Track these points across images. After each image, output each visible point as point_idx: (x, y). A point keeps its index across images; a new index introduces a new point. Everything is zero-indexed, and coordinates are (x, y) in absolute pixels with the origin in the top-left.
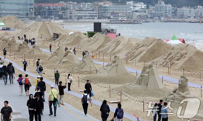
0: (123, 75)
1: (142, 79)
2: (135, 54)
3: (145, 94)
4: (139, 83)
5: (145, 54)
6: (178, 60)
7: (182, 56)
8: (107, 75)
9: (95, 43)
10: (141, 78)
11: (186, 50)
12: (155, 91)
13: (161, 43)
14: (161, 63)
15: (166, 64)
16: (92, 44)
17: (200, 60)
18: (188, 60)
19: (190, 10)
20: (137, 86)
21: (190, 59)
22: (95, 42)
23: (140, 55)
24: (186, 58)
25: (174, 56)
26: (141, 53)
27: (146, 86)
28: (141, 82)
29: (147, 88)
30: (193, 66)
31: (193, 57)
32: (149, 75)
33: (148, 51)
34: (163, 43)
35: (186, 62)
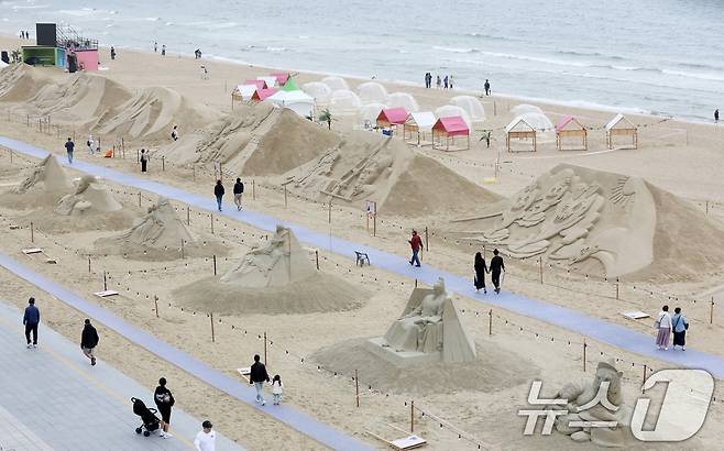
0: (307, 280)
1: (423, 333)
2: (227, 150)
3: (447, 381)
4: (415, 342)
5: (257, 152)
6: (371, 182)
7: (380, 171)
8: (265, 284)
9: (82, 101)
10: (420, 331)
11: (388, 154)
12: (467, 368)
13: (290, 119)
14: (323, 190)
15: (339, 193)
16: (74, 103)
17: (427, 180)
18: (398, 183)
21: (404, 180)
22: (81, 98)
23: (242, 153)
24: (394, 179)
25: (356, 171)
26: (242, 147)
27: (437, 353)
28: (420, 341)
29: (442, 357)
30: (414, 200)
31: (410, 173)
33: (263, 143)
34: (296, 120)
35: (396, 188)
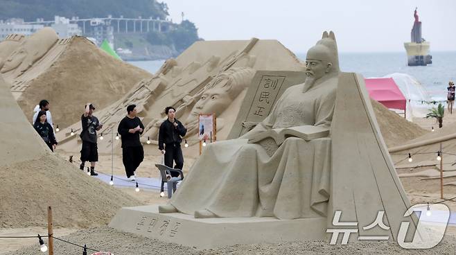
4: (251, 194)
19: (32, 30)
20: (239, 220)
32: (326, 134)
